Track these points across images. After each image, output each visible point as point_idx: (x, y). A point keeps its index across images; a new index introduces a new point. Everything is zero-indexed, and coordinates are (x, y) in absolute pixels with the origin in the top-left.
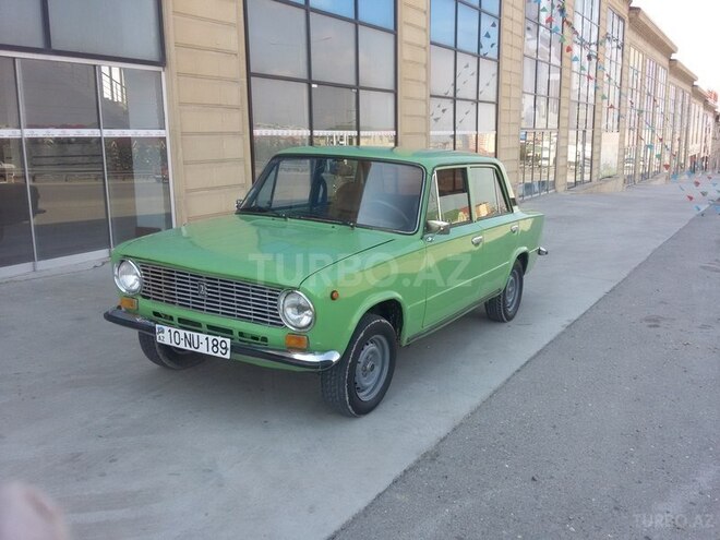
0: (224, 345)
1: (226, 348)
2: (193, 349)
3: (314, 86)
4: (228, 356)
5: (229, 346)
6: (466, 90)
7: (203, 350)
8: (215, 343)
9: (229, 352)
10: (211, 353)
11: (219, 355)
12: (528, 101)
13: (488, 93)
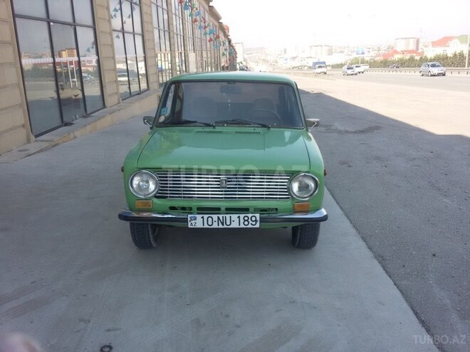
0: (254, 219)
1: (256, 221)
2: (225, 226)
3: (52, 24)
4: (258, 225)
5: (258, 219)
6: (128, 27)
7: (235, 225)
8: (246, 218)
9: (258, 223)
10: (242, 226)
11: (250, 226)
12: (156, 32)
13: (138, 29)
